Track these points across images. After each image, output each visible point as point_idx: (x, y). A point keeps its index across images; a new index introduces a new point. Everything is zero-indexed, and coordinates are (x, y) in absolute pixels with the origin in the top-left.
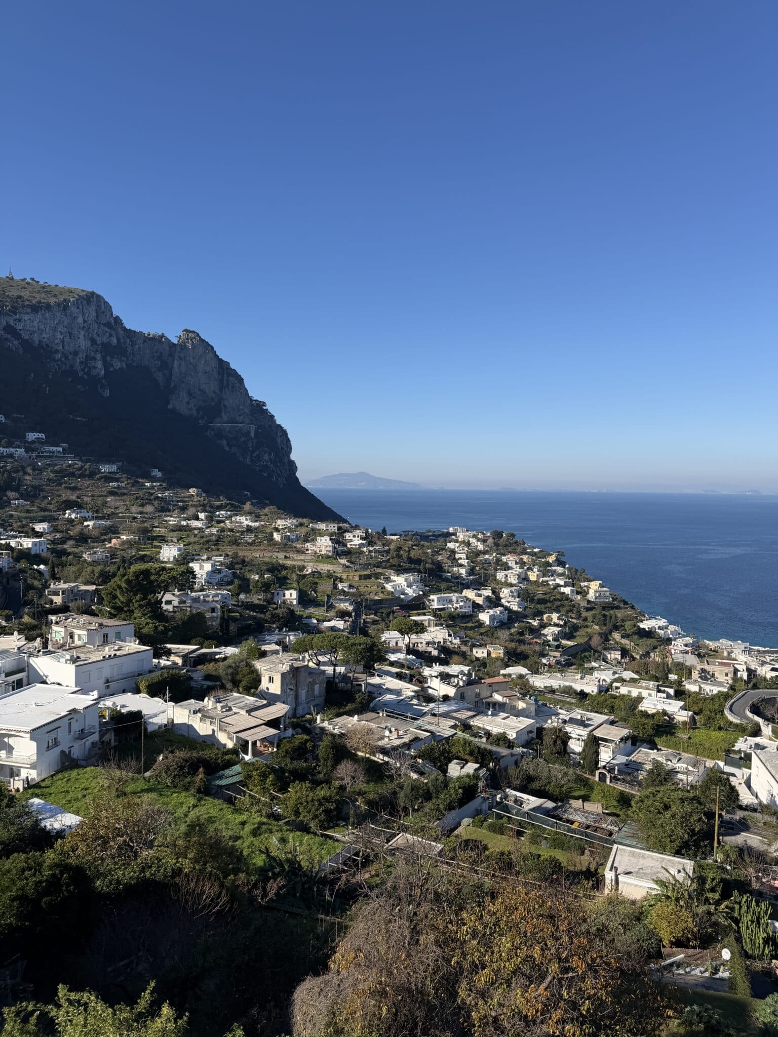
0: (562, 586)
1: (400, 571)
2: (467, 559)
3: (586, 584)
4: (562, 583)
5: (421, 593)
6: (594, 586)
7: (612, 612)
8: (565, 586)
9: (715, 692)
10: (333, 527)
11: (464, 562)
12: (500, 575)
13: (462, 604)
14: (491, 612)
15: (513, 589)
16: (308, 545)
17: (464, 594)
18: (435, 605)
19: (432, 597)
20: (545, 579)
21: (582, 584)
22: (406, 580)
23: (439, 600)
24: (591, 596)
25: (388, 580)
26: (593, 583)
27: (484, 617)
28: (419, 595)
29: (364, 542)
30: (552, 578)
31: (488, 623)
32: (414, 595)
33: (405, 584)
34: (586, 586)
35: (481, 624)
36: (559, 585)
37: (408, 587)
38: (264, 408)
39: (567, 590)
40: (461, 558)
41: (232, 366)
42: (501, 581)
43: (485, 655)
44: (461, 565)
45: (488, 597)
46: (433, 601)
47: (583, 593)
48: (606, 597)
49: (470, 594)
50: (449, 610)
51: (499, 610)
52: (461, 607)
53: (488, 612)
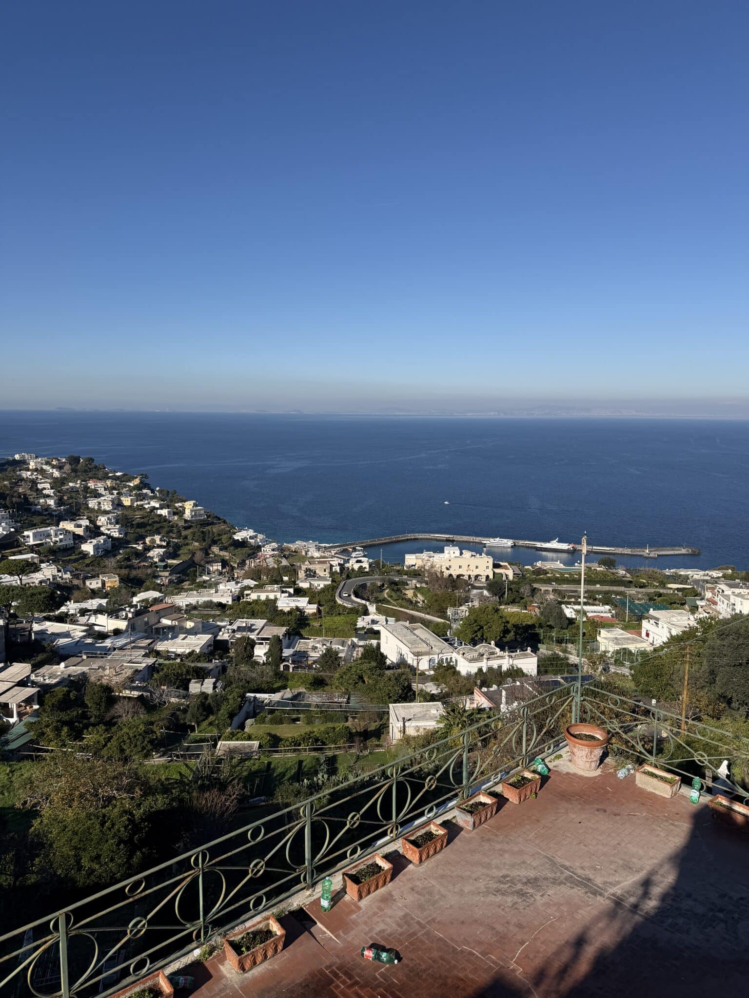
0: (157, 509)
2: (52, 488)
3: (180, 504)
4: (157, 505)
5: (12, 530)
6: (189, 506)
7: (209, 528)
8: (161, 508)
9: (322, 586)
11: (51, 492)
12: (92, 503)
13: (61, 537)
14: (95, 541)
15: (110, 516)
17: (61, 526)
18: (31, 542)
19: (26, 533)
20: (139, 503)
21: (176, 505)
23: (35, 535)
24: (188, 515)
26: (186, 503)
27: (88, 548)
28: (11, 532)
30: (146, 502)
31: (92, 553)
32: (5, 533)
34: (180, 507)
35: (85, 555)
36: (154, 508)
39: (164, 512)
40: (45, 489)
42: (94, 509)
43: (100, 585)
44: (48, 496)
45: (87, 526)
46: (28, 537)
47: (180, 513)
48: (201, 515)
49: (68, 525)
50: (48, 544)
51: (101, 539)
52: (61, 540)
53: (91, 542)
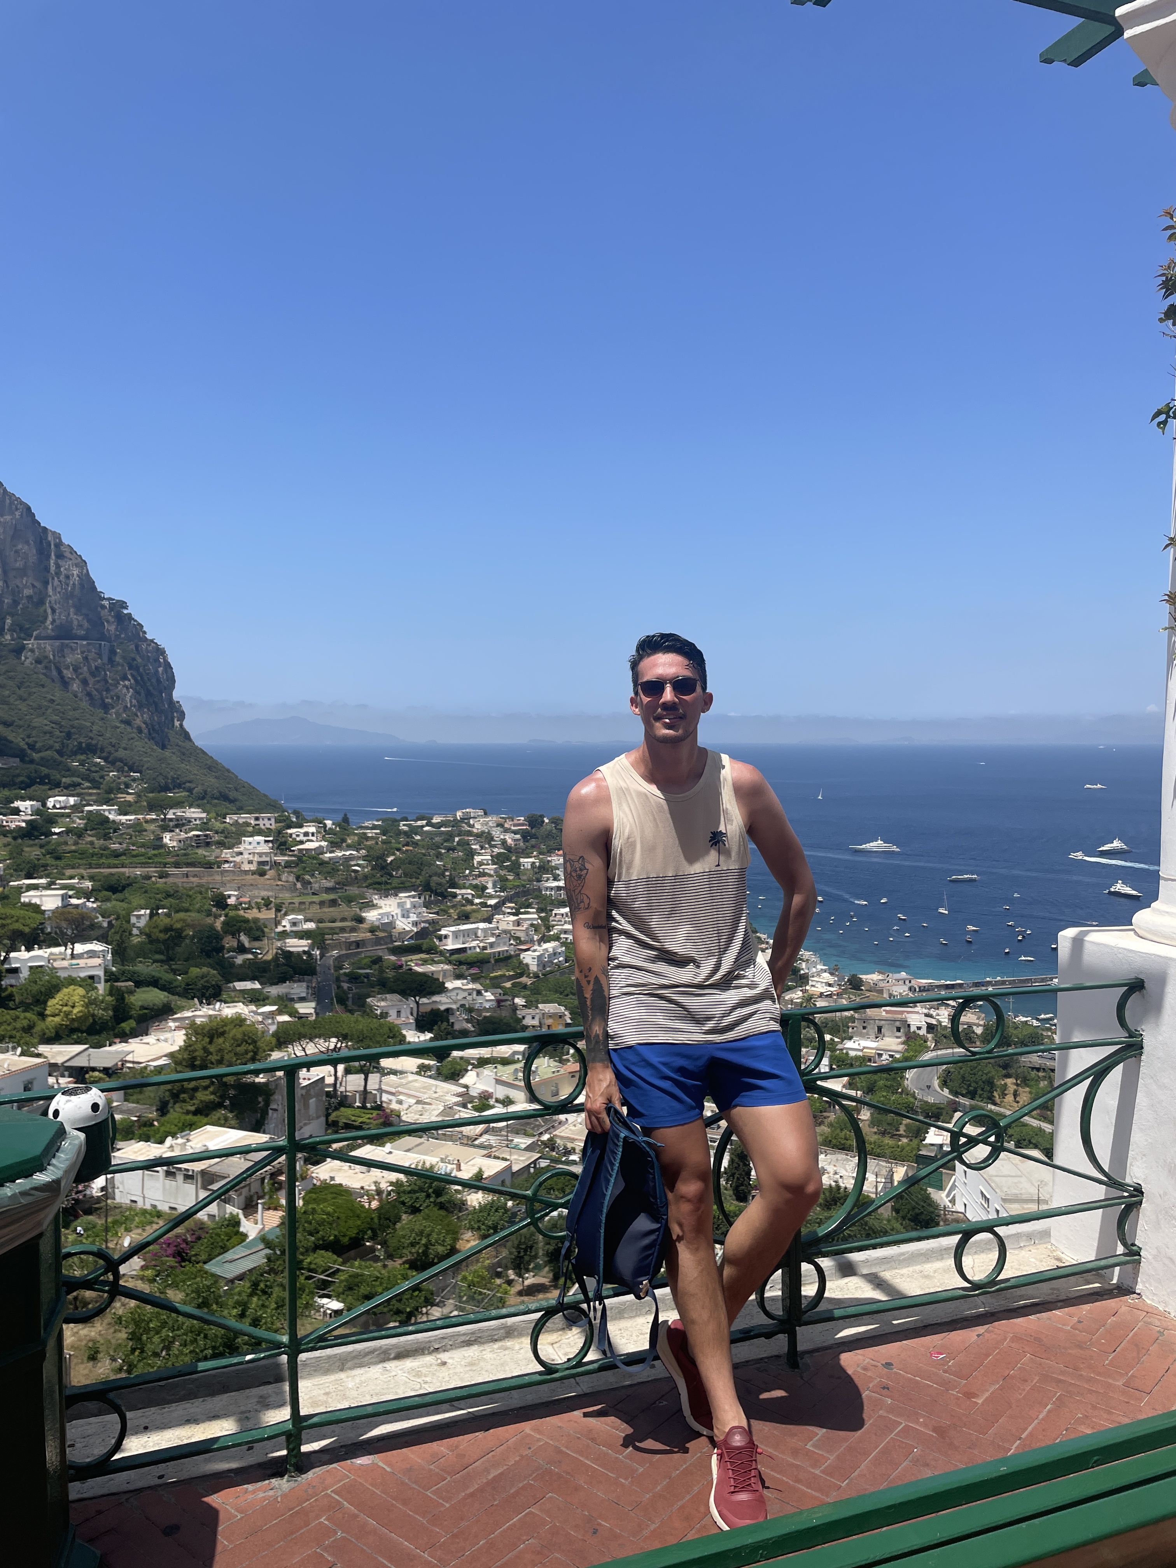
1: (388, 888)
5: (425, 925)
10: (268, 821)
11: (489, 869)
13: (493, 939)
14: (540, 949)
16: (226, 854)
17: (494, 923)
18: (451, 945)
19: (443, 931)
22: (401, 905)
23: (456, 935)
25: (372, 906)
27: (529, 958)
28: (423, 929)
29: (324, 844)
31: (535, 968)
32: (415, 930)
33: (399, 911)
35: (523, 969)
37: (403, 916)
38: (125, 612)
40: (482, 864)
41: (65, 540)
43: (535, 1021)
44: (485, 875)
45: (533, 925)
46: (446, 937)
49: (504, 922)
50: (473, 951)
51: (550, 946)
52: (492, 945)
53: (535, 951)
